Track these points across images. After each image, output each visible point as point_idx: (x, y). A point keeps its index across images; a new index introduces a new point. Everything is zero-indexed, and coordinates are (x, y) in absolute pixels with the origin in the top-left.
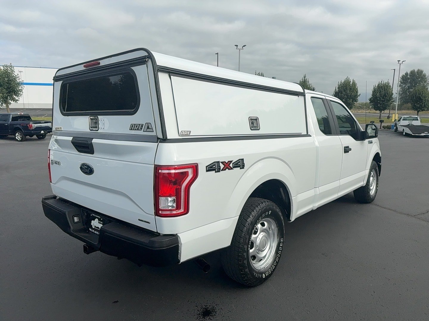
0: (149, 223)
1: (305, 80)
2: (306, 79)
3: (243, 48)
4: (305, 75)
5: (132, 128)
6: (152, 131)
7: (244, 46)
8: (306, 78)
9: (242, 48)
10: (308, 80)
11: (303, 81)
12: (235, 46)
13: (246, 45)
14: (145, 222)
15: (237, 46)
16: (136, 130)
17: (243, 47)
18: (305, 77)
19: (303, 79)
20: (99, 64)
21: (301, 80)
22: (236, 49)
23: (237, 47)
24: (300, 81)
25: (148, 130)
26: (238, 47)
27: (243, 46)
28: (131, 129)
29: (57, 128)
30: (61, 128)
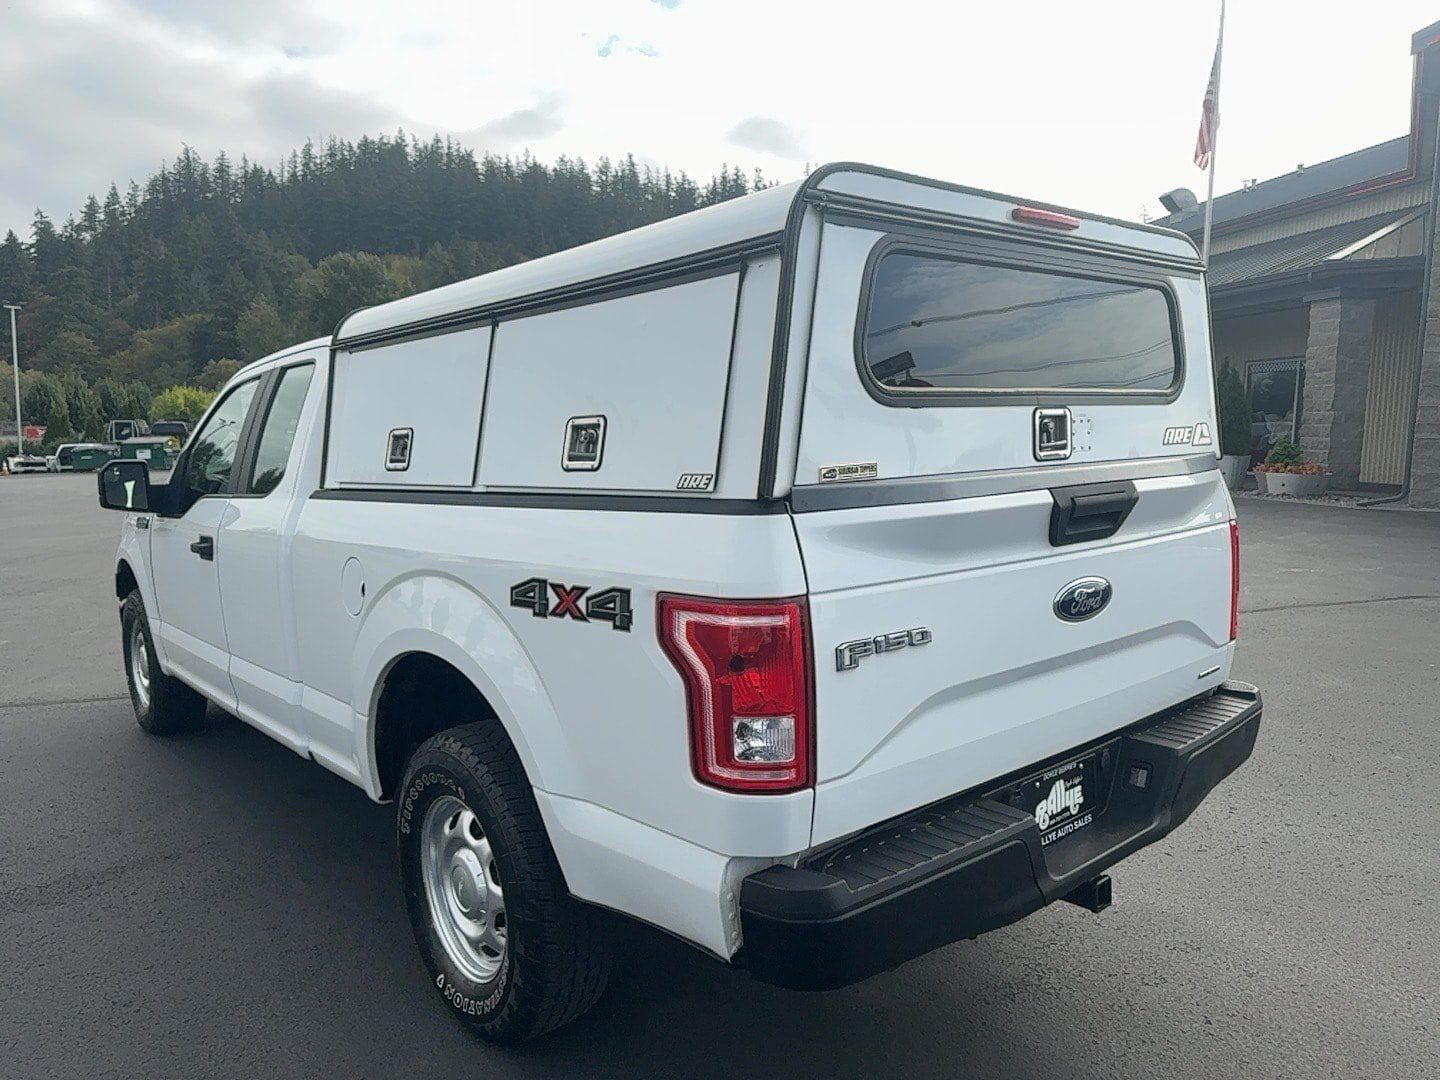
5: (1168, 440)
6: (1210, 442)
16: (1177, 443)
25: (1201, 441)
29: (837, 469)
30: (873, 468)
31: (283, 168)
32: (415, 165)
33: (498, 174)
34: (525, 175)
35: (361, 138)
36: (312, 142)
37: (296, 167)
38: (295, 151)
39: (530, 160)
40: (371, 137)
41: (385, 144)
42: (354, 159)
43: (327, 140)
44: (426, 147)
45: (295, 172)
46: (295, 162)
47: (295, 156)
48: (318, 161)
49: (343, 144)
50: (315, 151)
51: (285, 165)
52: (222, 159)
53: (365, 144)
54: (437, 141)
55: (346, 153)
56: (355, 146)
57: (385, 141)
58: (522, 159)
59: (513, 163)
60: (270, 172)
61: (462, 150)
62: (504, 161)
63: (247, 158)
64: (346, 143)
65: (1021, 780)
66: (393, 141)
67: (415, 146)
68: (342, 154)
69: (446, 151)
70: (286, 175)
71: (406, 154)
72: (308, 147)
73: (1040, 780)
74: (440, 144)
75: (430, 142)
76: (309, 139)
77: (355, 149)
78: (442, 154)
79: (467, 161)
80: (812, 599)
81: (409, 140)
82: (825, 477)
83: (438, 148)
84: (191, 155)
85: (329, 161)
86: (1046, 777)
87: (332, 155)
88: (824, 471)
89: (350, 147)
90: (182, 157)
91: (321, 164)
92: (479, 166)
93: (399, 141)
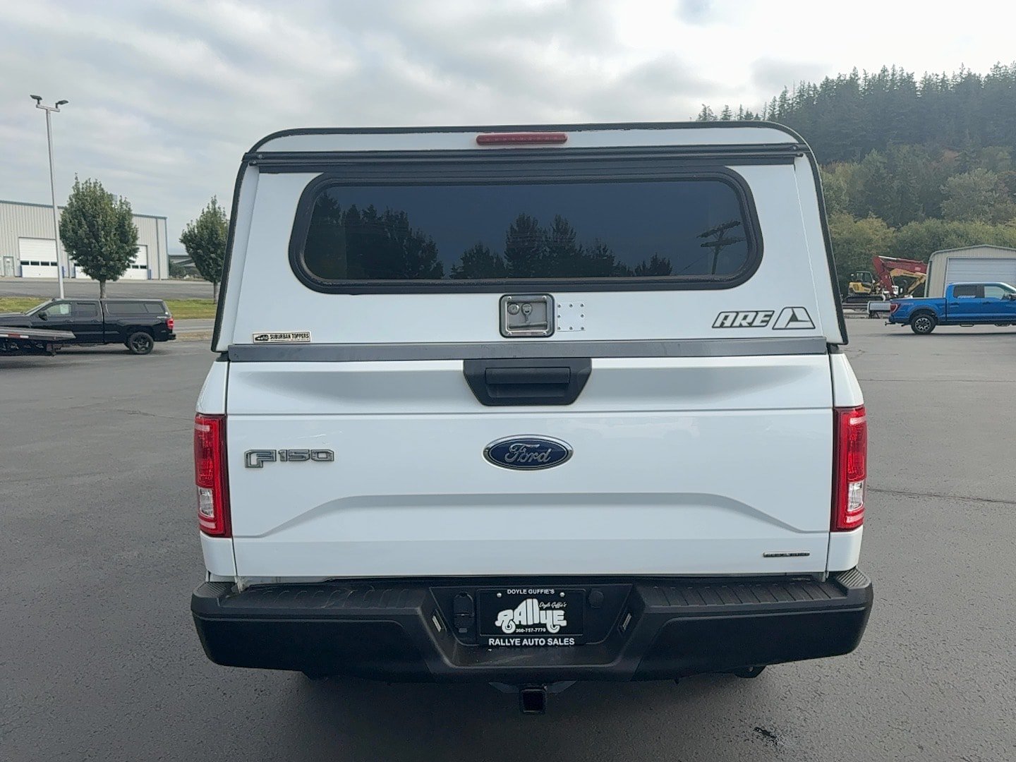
0: (808, 555)
1: (215, 209)
2: (219, 208)
3: (57, 107)
4: (215, 197)
5: (723, 323)
6: (812, 326)
7: (61, 103)
8: (217, 206)
9: (55, 107)
10: (222, 210)
11: (208, 212)
12: (34, 97)
13: (67, 102)
14: (791, 555)
15: (39, 99)
16: (741, 326)
17: (57, 104)
18: (214, 203)
19: (211, 207)
20: (564, 140)
21: (206, 210)
22: (37, 107)
23: (39, 103)
24: (203, 213)
25: (793, 325)
26: (41, 101)
27: (57, 102)
28: (718, 324)
29: (269, 335)
30: (306, 335)
31: (766, 110)
32: (863, 93)
33: (934, 89)
34: (959, 85)
35: (824, 79)
36: (788, 89)
37: (774, 109)
38: (775, 97)
39: (965, 72)
40: (831, 78)
41: (842, 81)
42: (817, 96)
43: (798, 86)
44: (874, 78)
45: (773, 112)
46: (774, 105)
47: (775, 101)
48: (790, 102)
49: (809, 86)
50: (788, 95)
51: (767, 109)
52: (726, 111)
53: (827, 84)
54: (884, 70)
55: (811, 93)
56: (818, 86)
57: (842, 78)
58: (957, 72)
59: (950, 77)
60: (757, 115)
61: (905, 74)
62: (941, 77)
63: (743, 108)
64: (812, 85)
65: (478, 587)
66: (848, 78)
67: (865, 79)
68: (808, 94)
69: (891, 77)
70: (767, 115)
71: (858, 85)
72: (785, 93)
73: (504, 593)
74: (886, 73)
75: (878, 72)
76: (786, 87)
77: (818, 88)
78: (887, 81)
79: (907, 81)
80: (229, 418)
81: (861, 75)
82: (256, 339)
83: (885, 76)
84: (707, 112)
85: (798, 100)
86: (510, 592)
87: (801, 96)
88: (255, 336)
89: (815, 87)
90: (702, 114)
91: (792, 104)
92: (917, 85)
93: (853, 76)
